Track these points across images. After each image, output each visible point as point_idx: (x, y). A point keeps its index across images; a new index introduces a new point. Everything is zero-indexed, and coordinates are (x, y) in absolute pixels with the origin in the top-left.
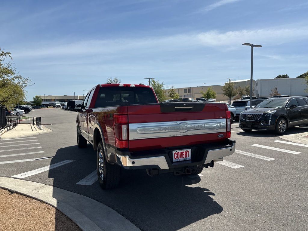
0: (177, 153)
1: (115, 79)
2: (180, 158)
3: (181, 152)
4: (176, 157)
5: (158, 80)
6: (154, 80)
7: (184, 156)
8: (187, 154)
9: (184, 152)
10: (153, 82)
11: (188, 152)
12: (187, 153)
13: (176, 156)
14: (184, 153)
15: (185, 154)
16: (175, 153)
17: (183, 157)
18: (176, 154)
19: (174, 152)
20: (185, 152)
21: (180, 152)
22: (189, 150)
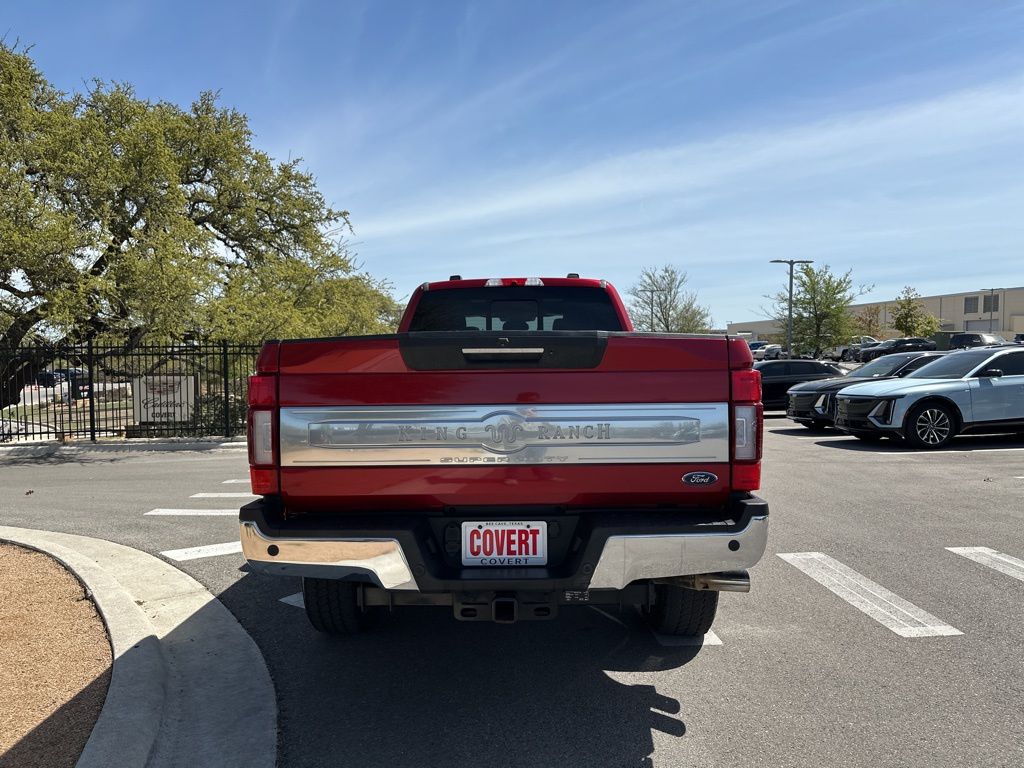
0: (482, 531)
1: (667, 271)
2: (495, 554)
3: (503, 531)
4: (479, 547)
5: (827, 267)
6: (810, 265)
7: (515, 547)
8: (530, 541)
9: (513, 532)
10: (808, 272)
11: (535, 532)
12: (527, 538)
13: (478, 542)
14: (514, 537)
15: (521, 542)
16: (474, 532)
17: (510, 552)
18: (479, 537)
19: (468, 527)
20: (521, 532)
21: (497, 531)
22: (541, 526)
